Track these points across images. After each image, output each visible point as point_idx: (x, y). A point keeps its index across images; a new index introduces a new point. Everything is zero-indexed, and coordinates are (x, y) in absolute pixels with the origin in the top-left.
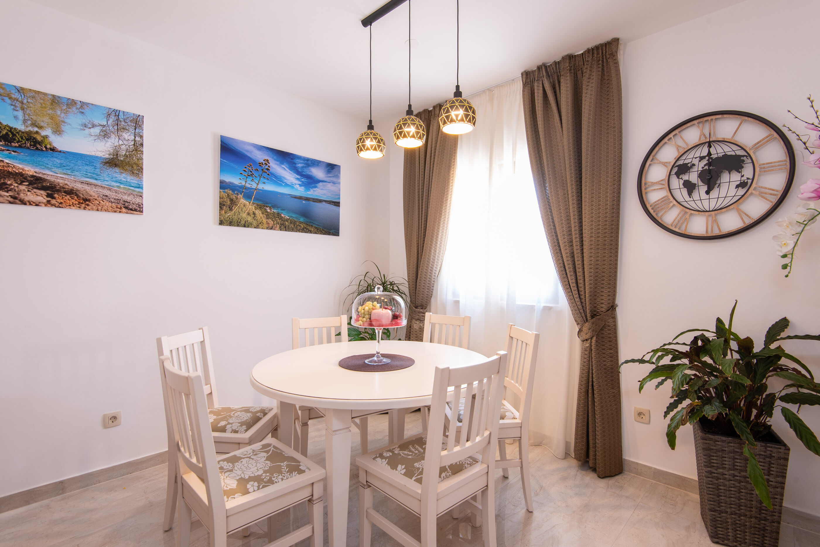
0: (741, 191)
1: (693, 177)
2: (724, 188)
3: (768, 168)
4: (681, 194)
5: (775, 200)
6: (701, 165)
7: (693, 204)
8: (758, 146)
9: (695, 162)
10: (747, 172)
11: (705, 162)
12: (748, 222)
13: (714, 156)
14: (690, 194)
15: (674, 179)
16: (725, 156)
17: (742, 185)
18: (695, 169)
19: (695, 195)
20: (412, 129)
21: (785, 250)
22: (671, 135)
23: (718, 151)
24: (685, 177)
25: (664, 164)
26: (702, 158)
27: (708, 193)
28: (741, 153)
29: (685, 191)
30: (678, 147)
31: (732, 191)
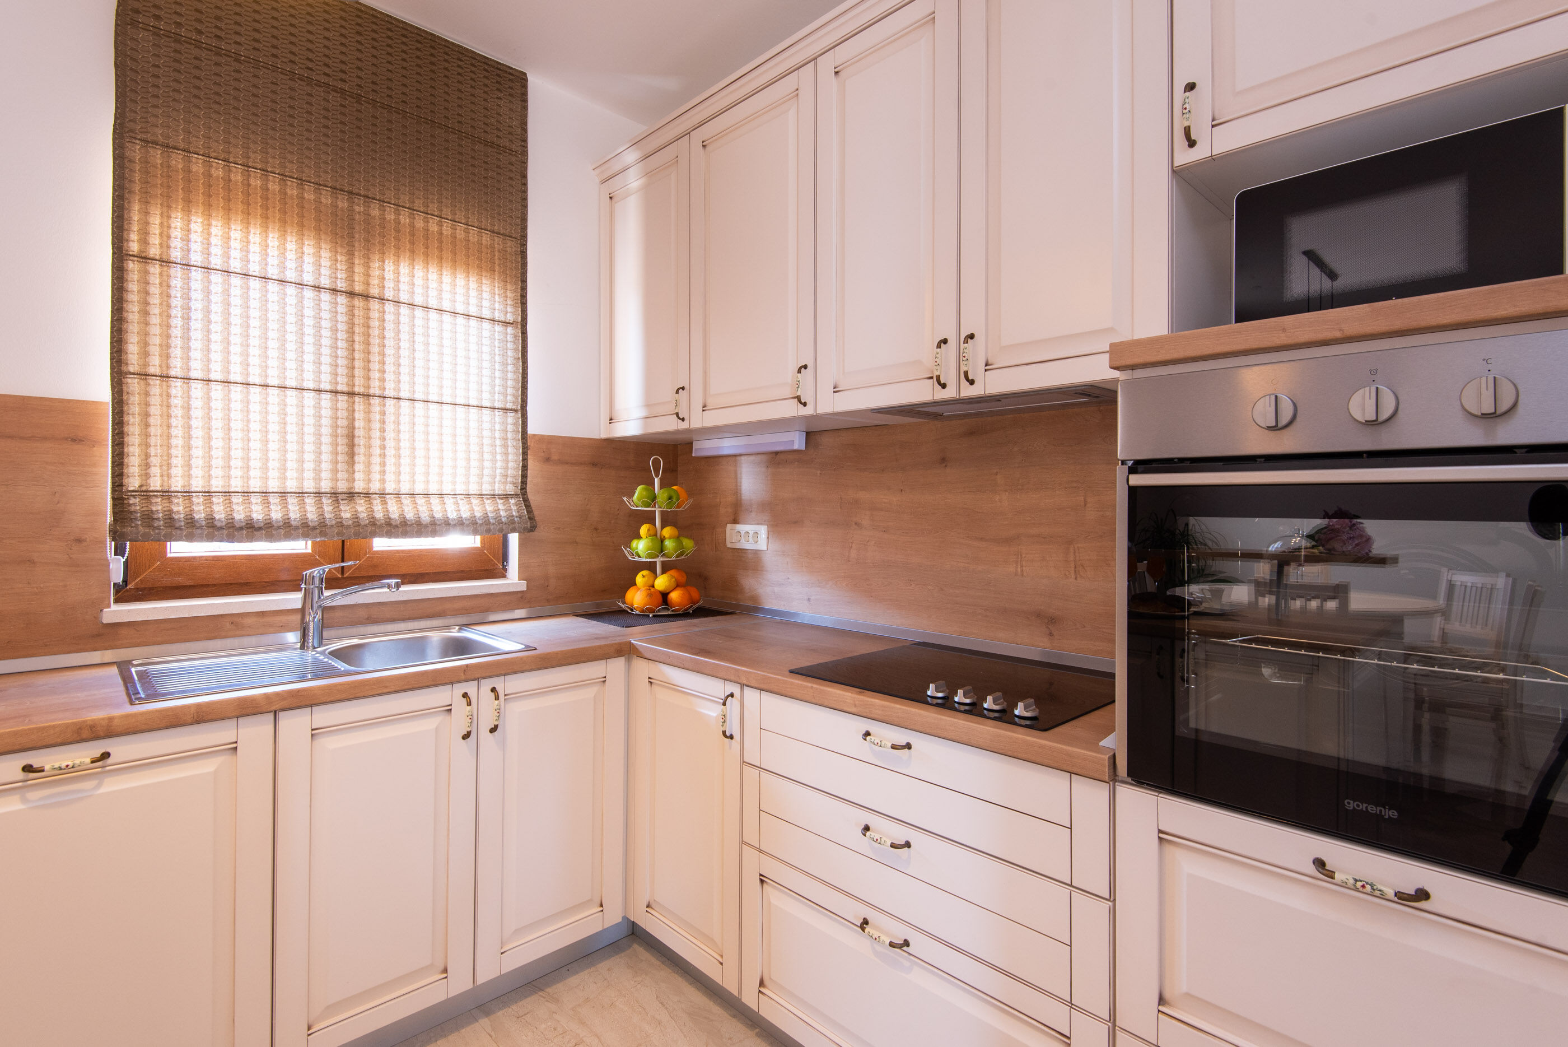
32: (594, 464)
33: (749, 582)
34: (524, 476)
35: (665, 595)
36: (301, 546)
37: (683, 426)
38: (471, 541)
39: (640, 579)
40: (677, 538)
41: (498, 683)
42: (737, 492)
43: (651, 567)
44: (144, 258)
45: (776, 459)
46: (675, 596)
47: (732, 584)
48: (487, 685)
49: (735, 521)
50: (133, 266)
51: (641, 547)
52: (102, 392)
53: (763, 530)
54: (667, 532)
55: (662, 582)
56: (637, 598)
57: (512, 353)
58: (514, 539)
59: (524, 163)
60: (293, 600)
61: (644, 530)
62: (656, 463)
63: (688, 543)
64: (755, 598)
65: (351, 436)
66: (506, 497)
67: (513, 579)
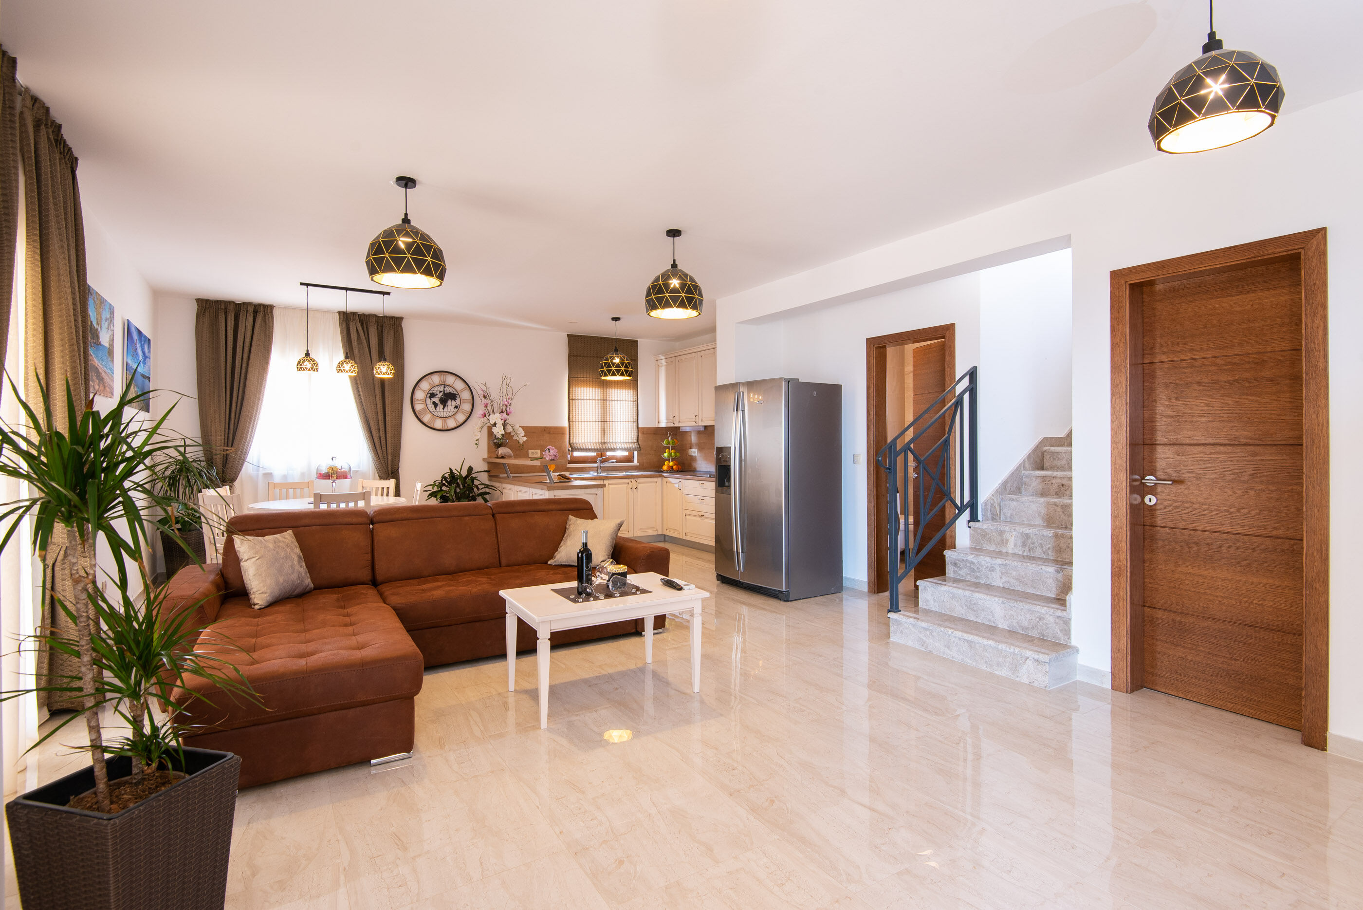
0: (456, 410)
1: (437, 400)
2: (449, 407)
3: (465, 401)
4: (432, 408)
5: (468, 415)
6: (440, 395)
7: (436, 413)
8: (462, 390)
9: (438, 393)
10: (458, 401)
11: (442, 394)
12: (458, 424)
13: (446, 392)
14: (435, 408)
15: (428, 399)
16: (450, 393)
17: (456, 407)
18: (437, 396)
19: (438, 408)
20: (347, 367)
21: (477, 438)
22: (427, 377)
23: (448, 390)
24: (433, 399)
25: (423, 391)
26: (441, 392)
27: (443, 409)
28: (455, 393)
29: (433, 406)
30: (430, 384)
31: (453, 410)
32: (654, 434)
33: (694, 464)
34: (638, 438)
35: (672, 467)
36: (593, 454)
37: (675, 425)
38: (626, 453)
39: (666, 463)
40: (675, 453)
41: (636, 479)
42: (691, 440)
43: (669, 460)
44: (572, 399)
45: (699, 432)
46: (674, 467)
47: (690, 465)
48: (635, 480)
49: (691, 448)
50: (571, 401)
51: (666, 455)
52: (566, 424)
53: (696, 450)
54: (673, 451)
55: (671, 464)
56: (665, 468)
57: (635, 408)
58: (636, 453)
59: (637, 362)
60: (596, 465)
61: (667, 451)
62: (670, 434)
63: (678, 454)
64: (695, 468)
65: (604, 430)
66: (634, 443)
67: (636, 462)
